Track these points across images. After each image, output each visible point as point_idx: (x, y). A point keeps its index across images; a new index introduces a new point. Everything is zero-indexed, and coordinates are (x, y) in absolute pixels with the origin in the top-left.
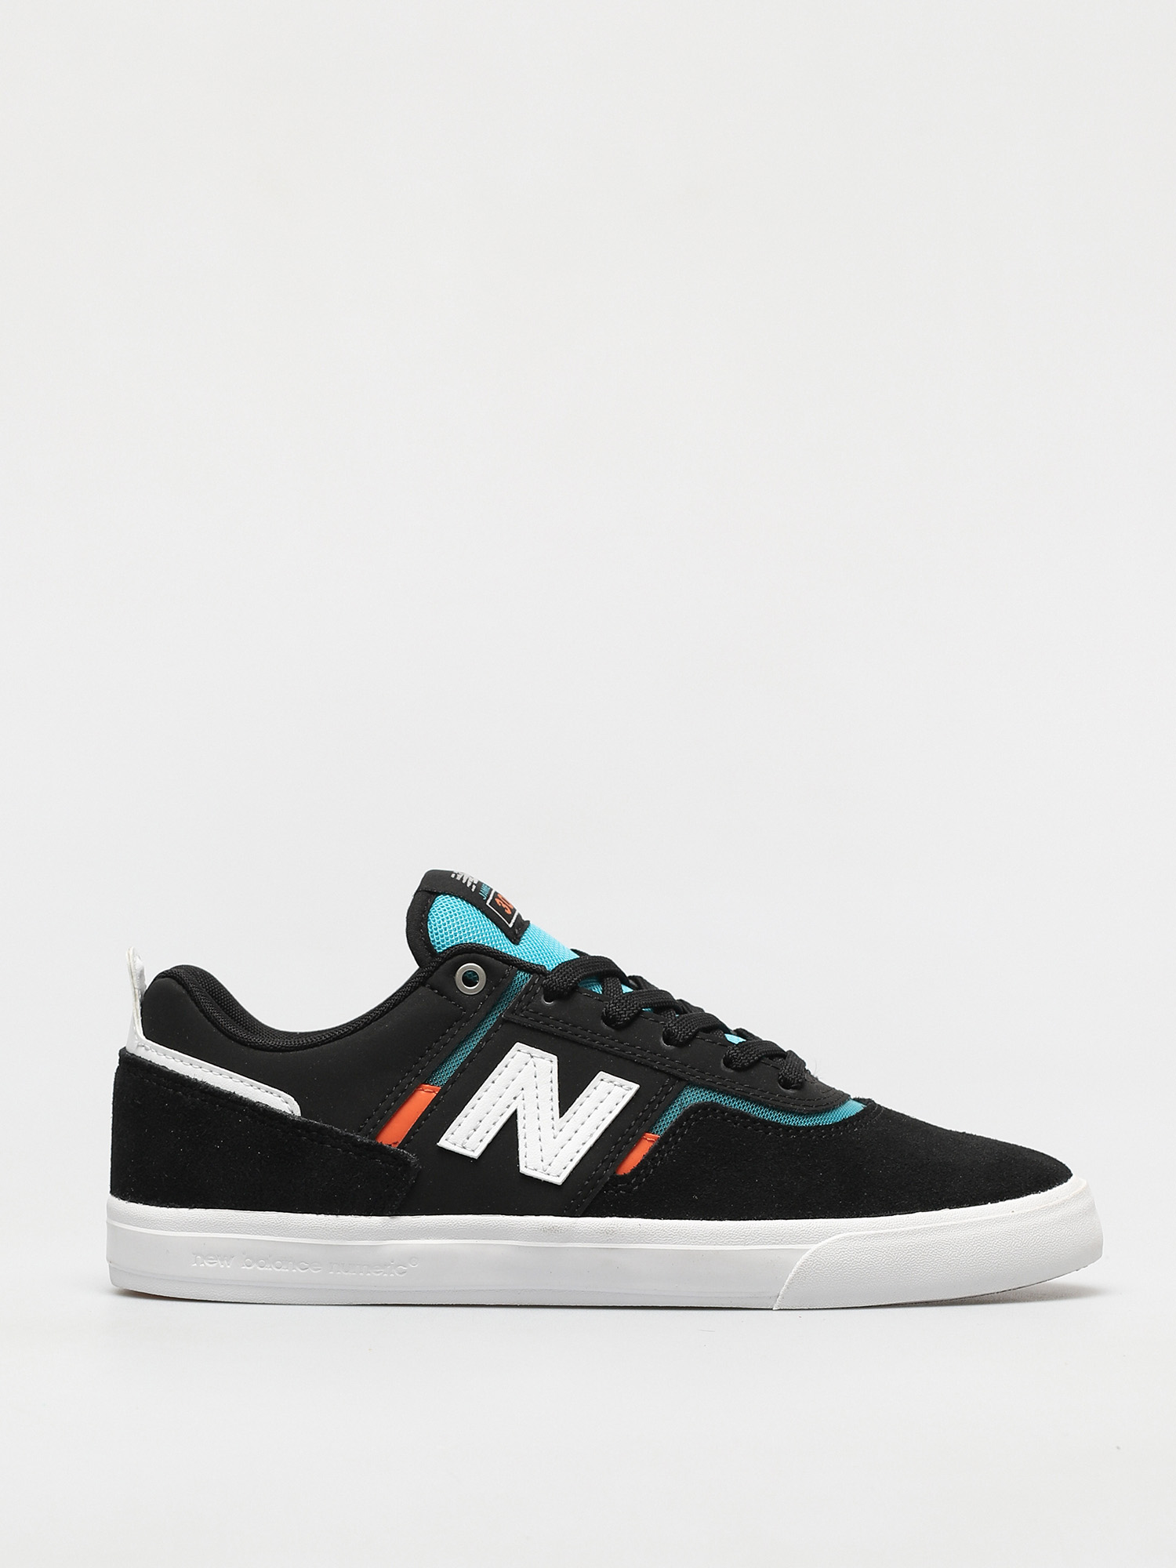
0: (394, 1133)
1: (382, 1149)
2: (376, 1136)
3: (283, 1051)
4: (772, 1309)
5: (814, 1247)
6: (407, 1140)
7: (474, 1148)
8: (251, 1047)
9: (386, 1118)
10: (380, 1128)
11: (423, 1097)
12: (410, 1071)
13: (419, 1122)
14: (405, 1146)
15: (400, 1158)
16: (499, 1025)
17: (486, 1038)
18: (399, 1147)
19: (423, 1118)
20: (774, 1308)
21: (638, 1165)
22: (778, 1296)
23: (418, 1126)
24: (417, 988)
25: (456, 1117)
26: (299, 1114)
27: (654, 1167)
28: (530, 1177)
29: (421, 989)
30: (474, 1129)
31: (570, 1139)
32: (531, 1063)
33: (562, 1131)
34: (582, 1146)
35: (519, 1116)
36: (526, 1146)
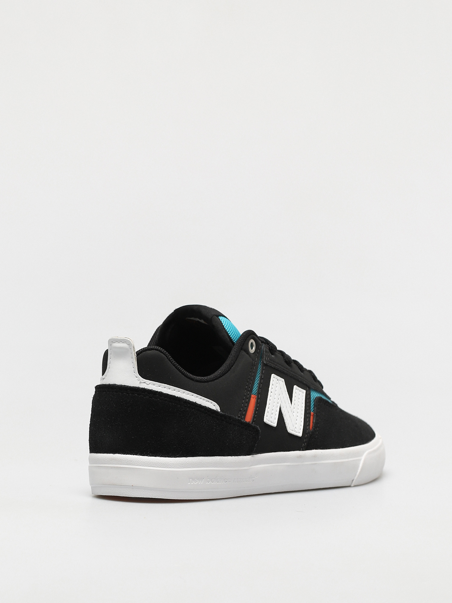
0: (249, 418)
1: (248, 425)
2: (244, 418)
4: (349, 486)
5: (363, 458)
6: (253, 421)
7: (274, 423)
8: (196, 381)
9: (246, 411)
10: (244, 415)
11: (253, 401)
12: (246, 389)
13: (255, 412)
14: (254, 423)
15: (254, 428)
16: (264, 366)
17: (262, 373)
18: (252, 423)
19: (256, 410)
20: (352, 486)
21: (314, 426)
22: (353, 481)
23: (255, 414)
24: (240, 351)
25: (265, 408)
26: (219, 411)
27: (318, 427)
28: (291, 434)
29: (241, 351)
30: (272, 414)
31: (297, 416)
32: (278, 383)
33: (294, 412)
34: (302, 419)
35: (282, 407)
36: (287, 420)
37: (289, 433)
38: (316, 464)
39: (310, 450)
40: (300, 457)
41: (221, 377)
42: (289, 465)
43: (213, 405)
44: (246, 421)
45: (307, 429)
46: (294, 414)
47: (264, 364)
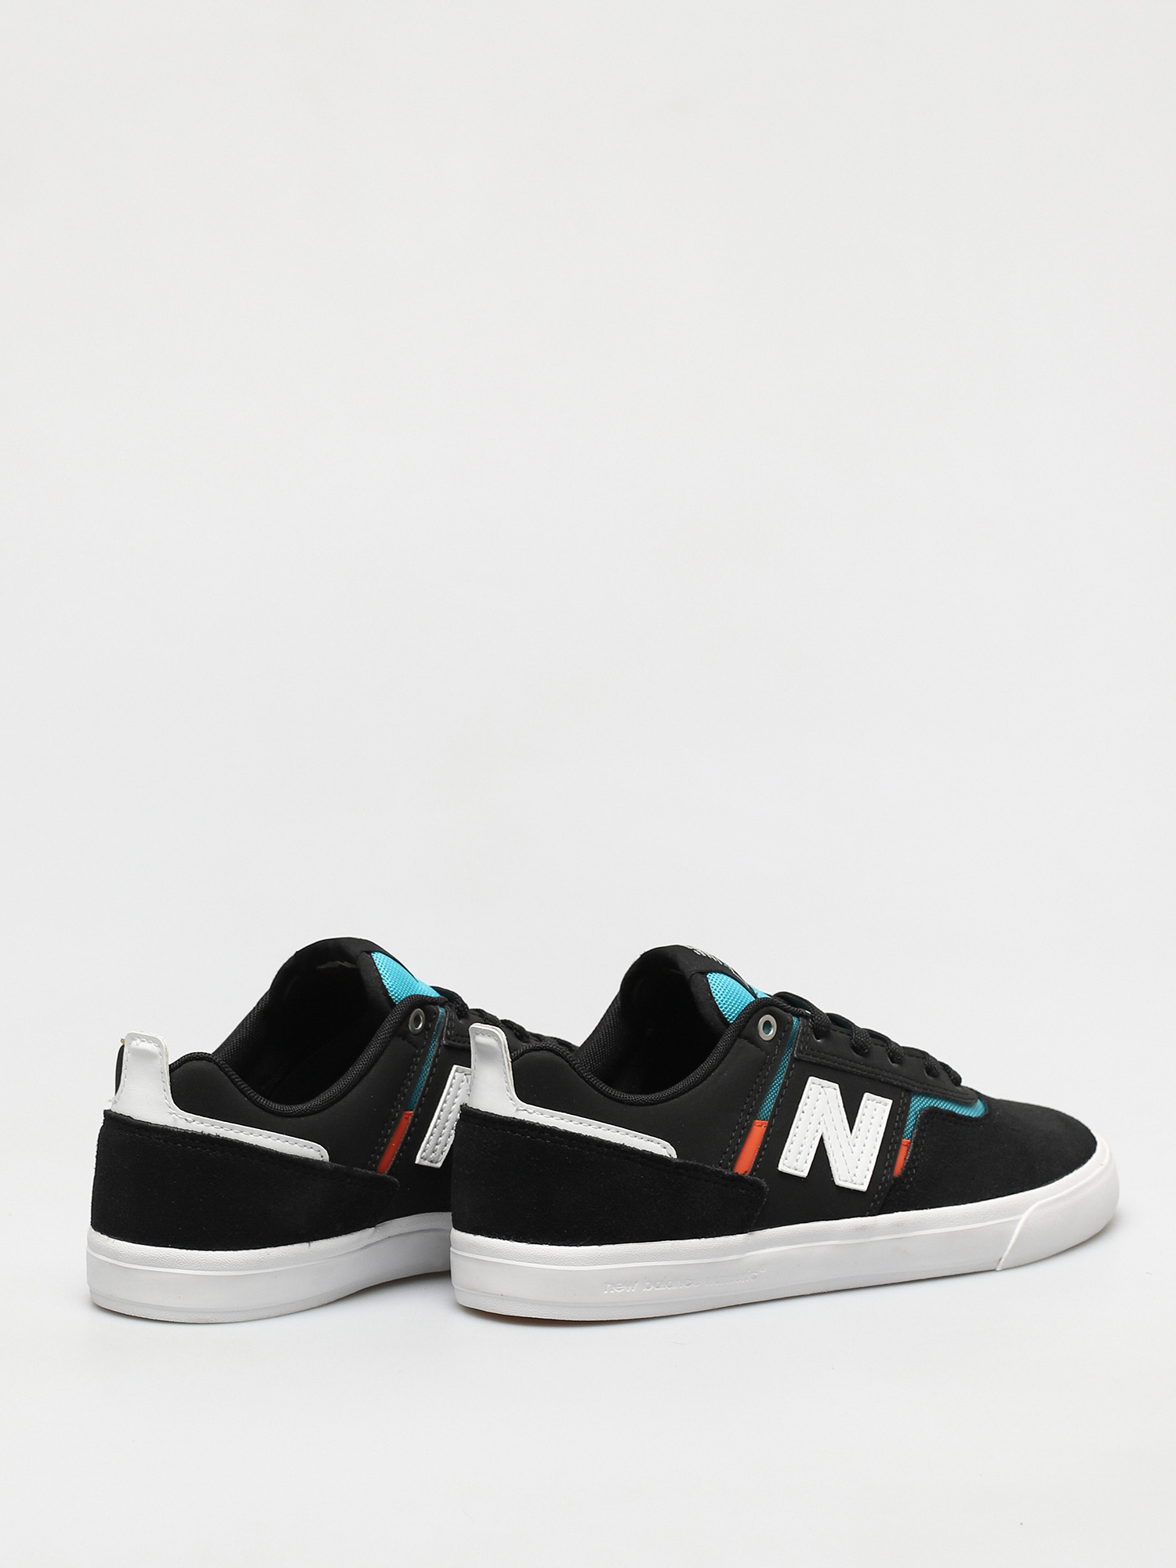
0: (744, 1164)
1: (739, 1179)
2: (732, 1167)
3: (652, 1104)
4: (994, 1270)
5: (1024, 1217)
6: (754, 1169)
7: (803, 1171)
8: (628, 1104)
9: (737, 1153)
10: (734, 1161)
11: (758, 1131)
12: (743, 1110)
13: (760, 1152)
14: (754, 1173)
15: (753, 1184)
16: (794, 1062)
17: (787, 1077)
18: (751, 1174)
19: (762, 1149)
20: (998, 1269)
21: (905, 1167)
22: (1000, 1259)
23: (759, 1155)
24: (735, 1040)
25: (784, 1144)
26: (676, 1157)
27: (915, 1168)
28: (844, 1188)
29: (739, 1040)
30: (800, 1153)
31: (862, 1153)
32: (823, 1093)
33: (854, 1146)
34: (872, 1158)
35: (825, 1138)
36: (836, 1162)
37: (838, 1186)
38: (901, 1238)
39: (890, 1213)
40: (863, 1228)
41: (686, 1092)
42: (837, 1245)
43: (662, 1148)
44: (737, 1173)
45: (884, 1175)
46: (854, 1149)
47: (795, 1058)
